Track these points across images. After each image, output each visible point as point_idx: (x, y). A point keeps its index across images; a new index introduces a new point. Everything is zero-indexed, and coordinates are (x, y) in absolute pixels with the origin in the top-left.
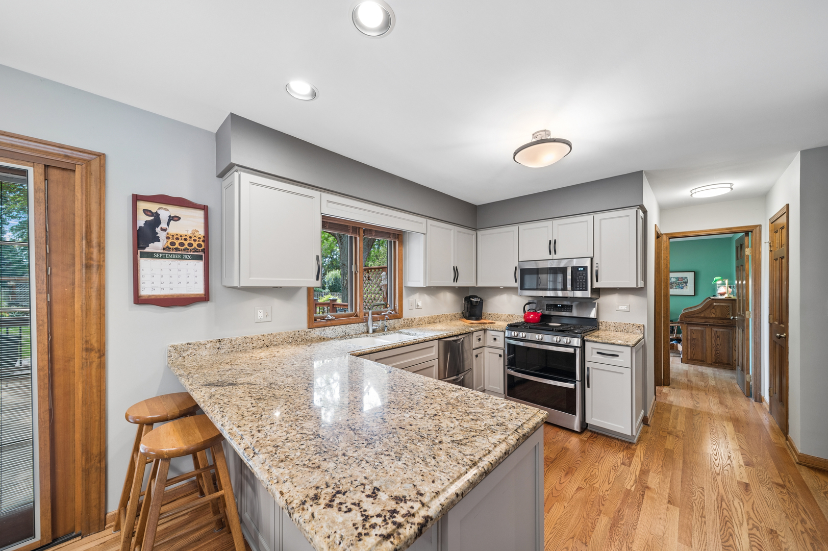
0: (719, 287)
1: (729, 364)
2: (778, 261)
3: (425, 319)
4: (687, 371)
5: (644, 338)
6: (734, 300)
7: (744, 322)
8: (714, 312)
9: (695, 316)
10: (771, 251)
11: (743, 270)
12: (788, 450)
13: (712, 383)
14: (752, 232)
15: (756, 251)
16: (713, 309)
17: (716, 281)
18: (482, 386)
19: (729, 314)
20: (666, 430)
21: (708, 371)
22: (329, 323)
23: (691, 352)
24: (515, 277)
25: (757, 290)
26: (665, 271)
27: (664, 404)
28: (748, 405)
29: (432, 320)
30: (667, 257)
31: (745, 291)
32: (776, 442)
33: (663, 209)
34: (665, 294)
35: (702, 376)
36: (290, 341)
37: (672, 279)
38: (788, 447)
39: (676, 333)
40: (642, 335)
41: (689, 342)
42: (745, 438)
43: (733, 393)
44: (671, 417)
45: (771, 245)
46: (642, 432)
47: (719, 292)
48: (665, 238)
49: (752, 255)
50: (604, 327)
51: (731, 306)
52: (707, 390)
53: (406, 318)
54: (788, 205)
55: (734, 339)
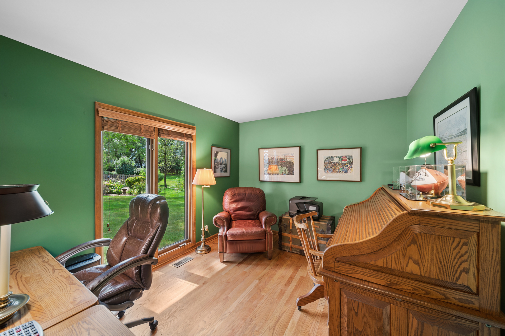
19: (467, 271)
37: (335, 158)
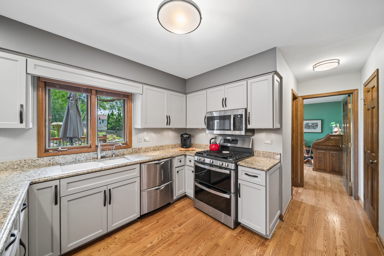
0: (334, 128)
1: (340, 172)
2: (370, 111)
3: (151, 148)
4: (315, 176)
5: (280, 162)
6: (342, 135)
7: (348, 149)
8: (331, 142)
9: (320, 144)
10: (365, 104)
11: (347, 119)
12: (379, 247)
13: (329, 185)
14: (352, 94)
15: (355, 105)
16: (331, 141)
17: (332, 124)
18: (183, 190)
19: (339, 143)
20: (294, 226)
21: (327, 176)
22: (60, 153)
23: (318, 165)
24: (205, 122)
25: (356, 130)
26: (301, 118)
27: (297, 202)
28: (350, 202)
29: (157, 149)
30: (301, 110)
31: (348, 130)
32: (369, 237)
33: (299, 81)
34: (301, 132)
35: (324, 180)
36: (16, 167)
37: (310, 124)
38: (379, 243)
39: (311, 154)
40: (279, 160)
41: (317, 159)
42: (348, 233)
43: (341, 192)
44: (300, 214)
45: (365, 100)
46: (277, 228)
47: (334, 131)
48: (301, 99)
49: (353, 108)
50: (257, 154)
51: (340, 139)
52: (325, 190)
53: (134, 148)
54: (378, 70)
55: (342, 158)
